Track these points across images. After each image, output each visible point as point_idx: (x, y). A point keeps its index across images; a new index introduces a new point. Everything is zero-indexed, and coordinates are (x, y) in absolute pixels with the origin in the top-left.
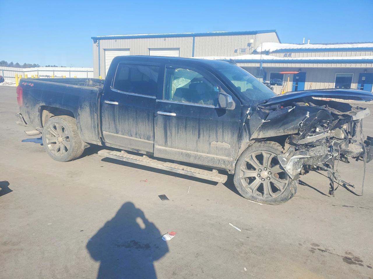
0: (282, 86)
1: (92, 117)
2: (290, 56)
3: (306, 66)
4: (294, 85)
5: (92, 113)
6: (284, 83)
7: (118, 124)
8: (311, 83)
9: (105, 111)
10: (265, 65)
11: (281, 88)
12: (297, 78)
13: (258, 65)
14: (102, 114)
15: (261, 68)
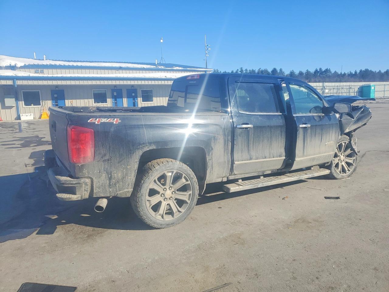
0: (41, 106)
1: (226, 148)
2: (42, 72)
3: (64, 83)
4: (54, 104)
5: (226, 142)
6: (42, 102)
7: (251, 148)
8: (72, 100)
9: (239, 137)
10: (19, 83)
11: (40, 108)
12: (55, 96)
13: (10, 82)
14: (235, 141)
15: (16, 86)
